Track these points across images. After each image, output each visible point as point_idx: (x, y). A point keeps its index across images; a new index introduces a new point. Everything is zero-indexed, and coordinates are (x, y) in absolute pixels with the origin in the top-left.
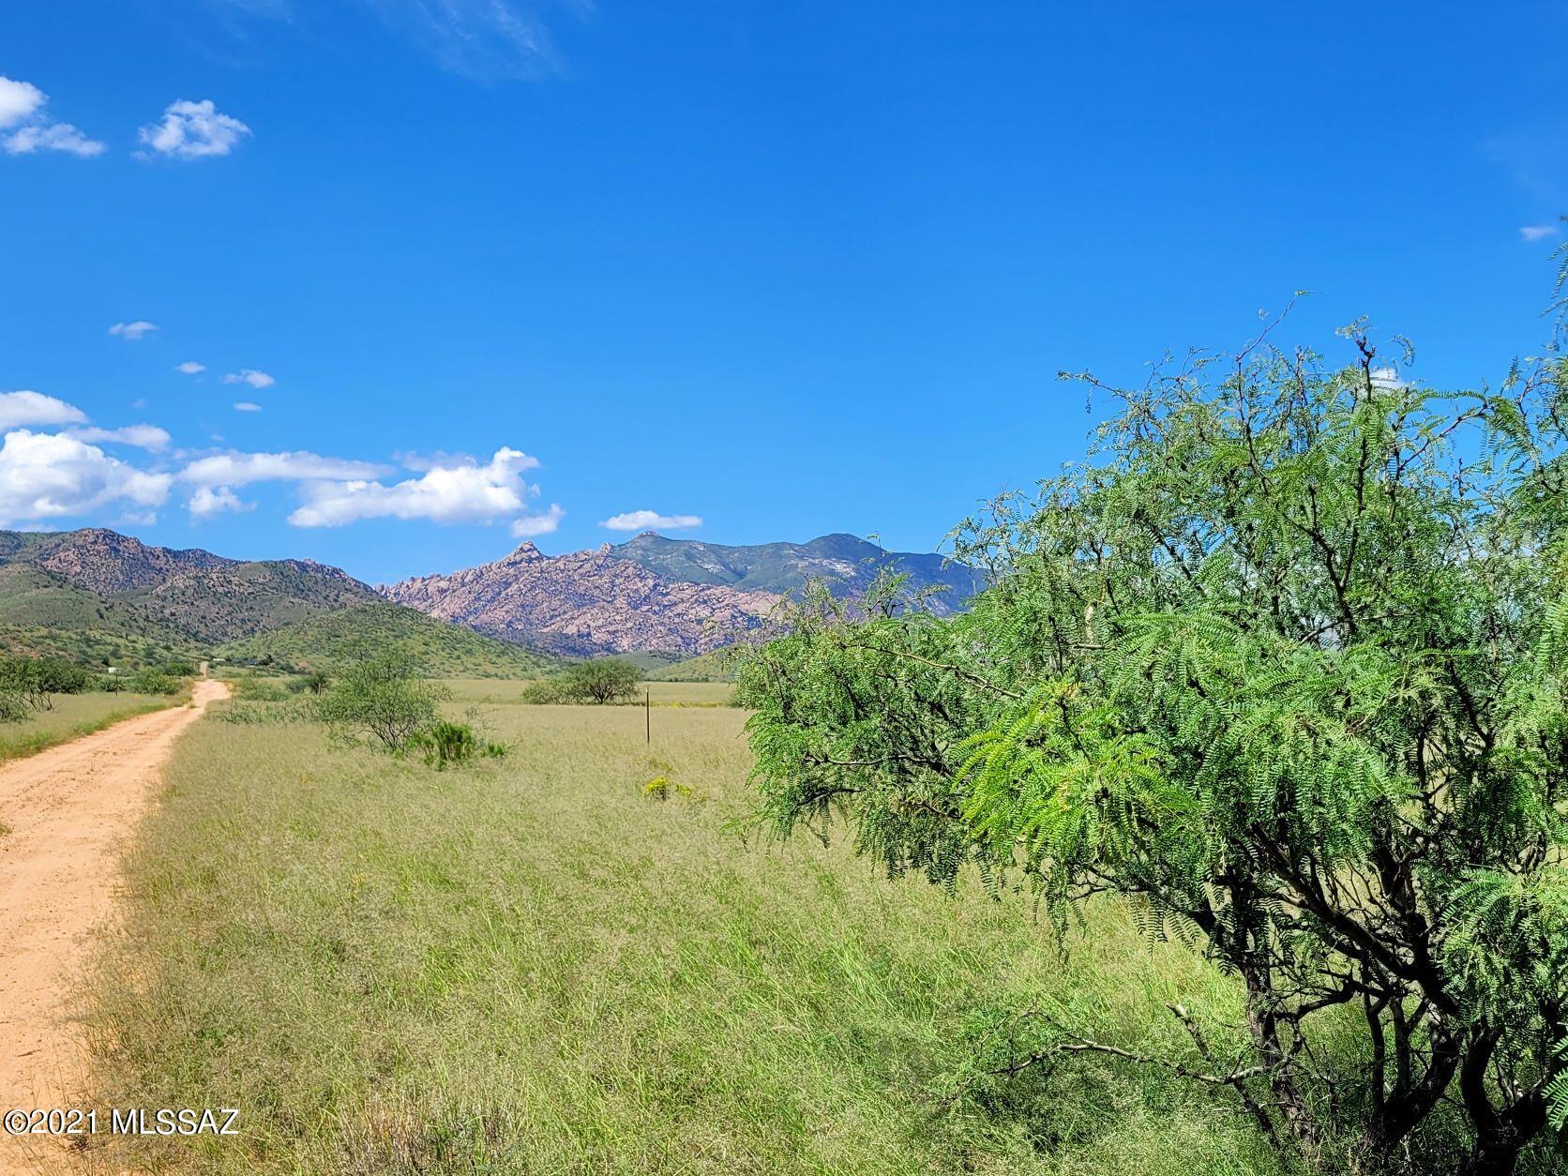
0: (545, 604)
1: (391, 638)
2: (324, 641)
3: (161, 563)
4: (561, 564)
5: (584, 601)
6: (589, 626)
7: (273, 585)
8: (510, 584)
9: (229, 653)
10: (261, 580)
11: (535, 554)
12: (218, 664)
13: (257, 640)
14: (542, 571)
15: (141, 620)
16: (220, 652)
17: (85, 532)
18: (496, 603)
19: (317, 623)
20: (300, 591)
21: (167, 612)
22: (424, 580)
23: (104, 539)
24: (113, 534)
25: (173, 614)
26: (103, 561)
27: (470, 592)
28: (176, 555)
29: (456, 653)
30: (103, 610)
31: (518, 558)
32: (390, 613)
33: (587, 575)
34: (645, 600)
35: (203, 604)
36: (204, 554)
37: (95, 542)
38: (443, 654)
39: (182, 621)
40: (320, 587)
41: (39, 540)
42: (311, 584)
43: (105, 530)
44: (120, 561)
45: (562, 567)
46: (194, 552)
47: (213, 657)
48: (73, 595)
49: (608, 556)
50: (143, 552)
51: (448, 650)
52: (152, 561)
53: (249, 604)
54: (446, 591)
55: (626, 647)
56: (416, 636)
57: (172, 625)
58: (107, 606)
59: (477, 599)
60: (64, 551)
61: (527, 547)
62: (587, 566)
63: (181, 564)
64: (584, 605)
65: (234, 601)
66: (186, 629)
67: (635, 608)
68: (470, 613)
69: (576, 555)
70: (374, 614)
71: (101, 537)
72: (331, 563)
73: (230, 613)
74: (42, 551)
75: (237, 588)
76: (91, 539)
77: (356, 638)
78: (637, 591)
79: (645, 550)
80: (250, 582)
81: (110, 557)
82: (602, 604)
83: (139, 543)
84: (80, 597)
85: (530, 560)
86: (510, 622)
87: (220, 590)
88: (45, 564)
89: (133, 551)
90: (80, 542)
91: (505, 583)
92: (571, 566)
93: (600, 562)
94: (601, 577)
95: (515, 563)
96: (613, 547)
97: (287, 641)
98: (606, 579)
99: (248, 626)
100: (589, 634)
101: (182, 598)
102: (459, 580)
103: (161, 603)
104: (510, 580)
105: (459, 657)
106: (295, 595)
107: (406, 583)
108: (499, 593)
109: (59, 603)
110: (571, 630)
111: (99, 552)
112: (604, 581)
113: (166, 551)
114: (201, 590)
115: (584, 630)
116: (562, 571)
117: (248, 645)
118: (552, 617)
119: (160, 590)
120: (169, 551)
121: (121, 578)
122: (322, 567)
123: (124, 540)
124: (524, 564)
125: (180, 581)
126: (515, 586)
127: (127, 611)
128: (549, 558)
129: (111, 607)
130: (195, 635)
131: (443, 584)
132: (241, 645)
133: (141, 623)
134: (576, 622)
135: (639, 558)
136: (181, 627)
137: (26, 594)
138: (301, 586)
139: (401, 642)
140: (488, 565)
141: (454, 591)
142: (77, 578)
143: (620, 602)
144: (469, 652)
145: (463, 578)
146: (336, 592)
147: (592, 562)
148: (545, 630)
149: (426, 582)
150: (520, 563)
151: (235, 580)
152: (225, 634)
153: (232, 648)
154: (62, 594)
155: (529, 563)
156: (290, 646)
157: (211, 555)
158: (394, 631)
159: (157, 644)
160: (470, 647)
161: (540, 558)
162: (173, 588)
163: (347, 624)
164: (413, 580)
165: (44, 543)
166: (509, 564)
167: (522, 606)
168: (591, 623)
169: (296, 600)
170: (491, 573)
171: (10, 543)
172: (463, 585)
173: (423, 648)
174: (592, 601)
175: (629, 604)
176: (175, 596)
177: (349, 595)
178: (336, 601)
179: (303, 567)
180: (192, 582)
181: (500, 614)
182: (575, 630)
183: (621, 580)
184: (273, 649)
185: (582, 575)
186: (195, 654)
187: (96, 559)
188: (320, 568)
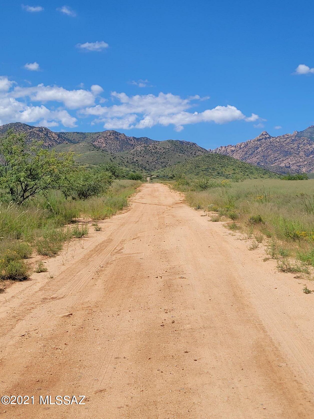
0: (272, 155)
1: (220, 167)
2: (193, 169)
3: (132, 142)
4: (278, 140)
5: (287, 154)
6: (289, 163)
7: (172, 149)
8: (258, 148)
9: (158, 174)
10: (167, 147)
11: (268, 136)
12: (154, 178)
13: (167, 169)
14: (271, 143)
15: (125, 162)
16: (155, 174)
17: (106, 132)
18: (253, 155)
19: (190, 162)
20: (182, 151)
21: (135, 160)
22: (225, 147)
23: (113, 134)
24: (116, 132)
25: (137, 161)
26: (113, 142)
27: (243, 151)
28: (138, 139)
29: (247, 173)
30: (112, 159)
31: (261, 138)
32: (219, 157)
33: (288, 143)
34: (311, 153)
35: (147, 157)
36: (147, 139)
37: (110, 135)
38: (242, 174)
39: (140, 163)
40: (189, 150)
41: (92, 135)
42: (186, 148)
43: (113, 131)
44: (119, 142)
45: (278, 141)
46: (144, 138)
47: (152, 175)
48: (102, 154)
49: (296, 136)
50: (126, 138)
51: (243, 172)
52: (130, 142)
53: (164, 156)
54: (234, 151)
55: (304, 172)
56: (230, 166)
57: (136, 165)
58: (114, 157)
59: (246, 154)
60: (100, 139)
61: (264, 133)
62: (288, 140)
63: (139, 143)
64: (287, 155)
65: (158, 155)
66: (142, 166)
67: (308, 156)
68: (243, 159)
69: (283, 136)
70: (213, 158)
71: (112, 134)
72: (192, 141)
73: (157, 160)
74: (93, 139)
75: (159, 150)
76: (109, 134)
77: (206, 167)
78: (308, 149)
79: (311, 133)
80: (163, 148)
81: (115, 141)
82: (294, 155)
83: (125, 135)
84: (104, 154)
85: (266, 138)
86: (259, 162)
87: (153, 151)
88: (93, 143)
89: (123, 138)
90: (105, 136)
91: (256, 147)
92: (282, 140)
93: (293, 138)
94: (294, 144)
95: (260, 140)
96: (298, 132)
97: (180, 169)
98: (296, 145)
99: (164, 164)
100: (289, 167)
101: (140, 154)
102: (239, 147)
103: (133, 157)
104: (258, 146)
105: (248, 175)
106: (180, 153)
107: (219, 148)
108: (254, 152)
109: (97, 156)
110: (283, 165)
111: (111, 139)
112: (295, 146)
113: (134, 138)
114: (147, 151)
115: (288, 165)
116: (279, 142)
117: (165, 171)
118: (275, 160)
119: (132, 151)
120: (135, 138)
121: (119, 148)
122: (189, 142)
123: (120, 134)
124: (263, 140)
125: (139, 148)
126: (260, 149)
127: (121, 159)
128: (273, 137)
129: (115, 158)
130: (145, 168)
131: (233, 149)
132: (162, 171)
133: (126, 164)
134: (284, 162)
135: (308, 136)
136: (140, 165)
137: (86, 153)
138: (182, 149)
139: (224, 169)
140: (250, 141)
141: (237, 151)
142: (104, 148)
143: (302, 154)
144: (252, 173)
145: (240, 146)
146: (195, 151)
147: (290, 138)
148: (272, 165)
149: (226, 148)
150: (262, 139)
151: (158, 147)
152: (155, 168)
153: (158, 172)
154: (98, 153)
155: (265, 139)
156: (181, 171)
157: (149, 139)
158: (221, 164)
159: (130, 170)
160: (252, 170)
161: (270, 138)
162: (137, 150)
163: (202, 162)
164: (222, 147)
165: (93, 136)
166: (258, 140)
167: (263, 156)
168: (290, 162)
169: (180, 154)
170: (251, 144)
171: (82, 136)
172: (240, 149)
173: (233, 172)
174: (290, 154)
175: (305, 154)
176: (138, 154)
177: (200, 152)
178: (195, 154)
179: (182, 142)
180: (143, 148)
181: (255, 159)
182: (284, 165)
183: (302, 145)
184: (174, 172)
185: (286, 144)
186: (145, 174)
187: (110, 141)
188: (188, 143)
